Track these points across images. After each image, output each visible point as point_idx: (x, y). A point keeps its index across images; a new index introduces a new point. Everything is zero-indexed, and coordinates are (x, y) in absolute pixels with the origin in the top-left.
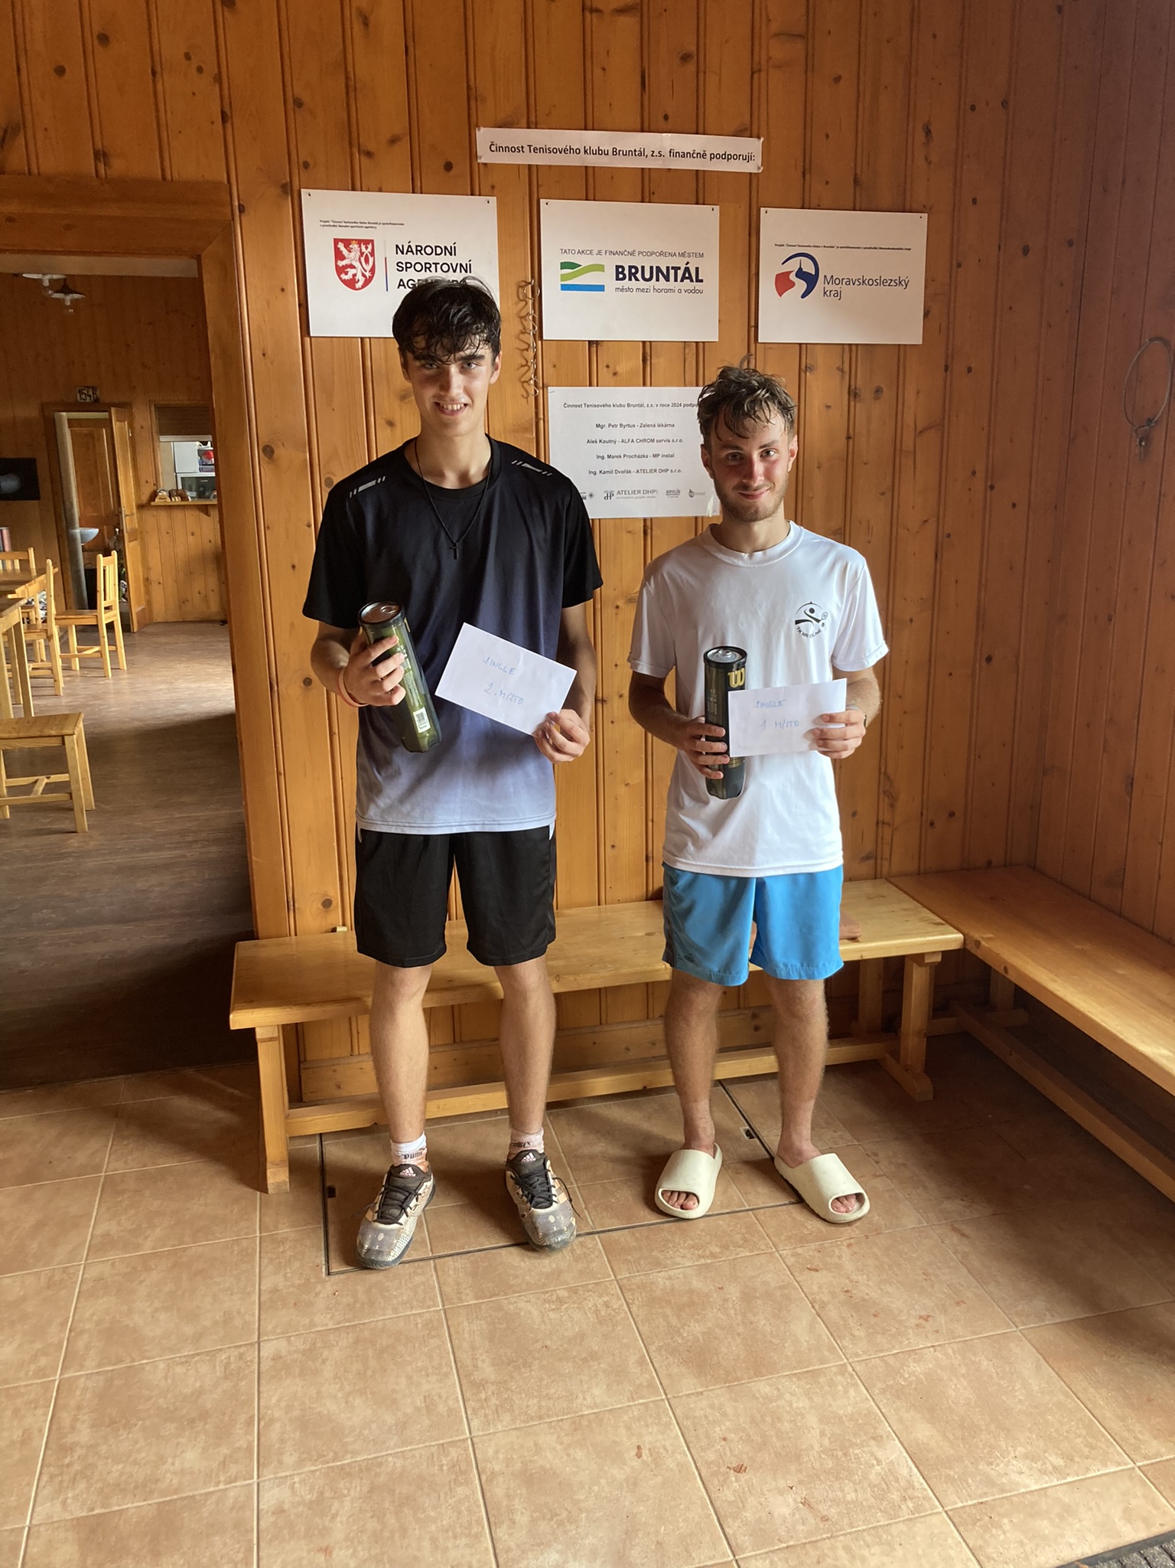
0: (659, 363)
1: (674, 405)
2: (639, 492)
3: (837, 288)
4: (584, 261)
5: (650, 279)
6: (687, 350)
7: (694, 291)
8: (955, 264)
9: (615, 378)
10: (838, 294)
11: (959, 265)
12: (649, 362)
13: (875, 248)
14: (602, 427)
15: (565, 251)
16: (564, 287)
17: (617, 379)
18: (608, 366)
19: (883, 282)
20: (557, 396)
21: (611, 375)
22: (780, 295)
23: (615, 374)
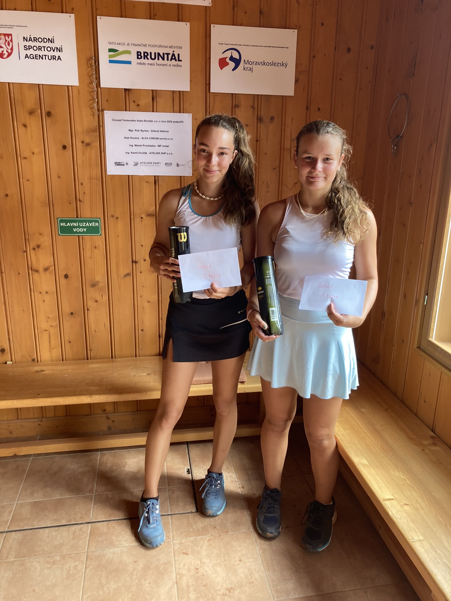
0: (160, 101)
1: (168, 122)
2: (151, 163)
3: (251, 66)
4: (120, 48)
5: (155, 58)
6: (174, 95)
7: (178, 66)
8: (312, 56)
9: (138, 107)
10: (251, 70)
11: (314, 57)
12: (155, 100)
13: (270, 47)
14: (132, 131)
15: (111, 43)
16: (111, 62)
17: (139, 108)
18: (134, 101)
19: (274, 64)
20: (108, 115)
21: (136, 106)
22: (222, 69)
23: (138, 105)
